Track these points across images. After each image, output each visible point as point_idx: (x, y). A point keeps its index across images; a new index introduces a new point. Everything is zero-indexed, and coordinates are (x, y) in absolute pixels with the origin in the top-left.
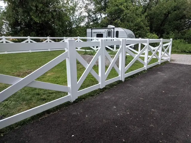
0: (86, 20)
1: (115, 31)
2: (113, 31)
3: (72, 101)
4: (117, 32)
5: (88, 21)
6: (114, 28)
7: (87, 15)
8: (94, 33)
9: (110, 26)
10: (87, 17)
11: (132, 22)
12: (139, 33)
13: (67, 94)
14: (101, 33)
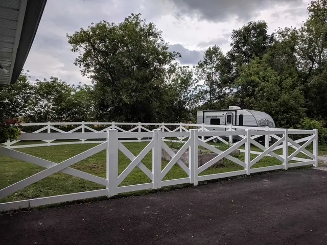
0: (208, 96)
1: (238, 115)
2: (234, 115)
3: (109, 197)
4: (241, 117)
5: (211, 98)
6: (236, 111)
7: (209, 89)
8: (207, 117)
9: (233, 108)
10: (209, 92)
11: (275, 100)
12: (287, 117)
13: (105, 187)
14: (218, 118)
